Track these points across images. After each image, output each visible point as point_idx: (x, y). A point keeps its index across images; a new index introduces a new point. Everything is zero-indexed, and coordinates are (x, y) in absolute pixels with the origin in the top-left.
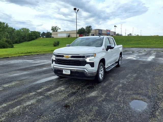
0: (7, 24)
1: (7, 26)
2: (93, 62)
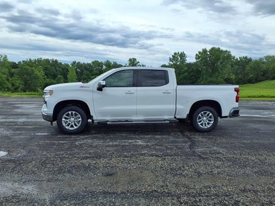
1: (230, 55)
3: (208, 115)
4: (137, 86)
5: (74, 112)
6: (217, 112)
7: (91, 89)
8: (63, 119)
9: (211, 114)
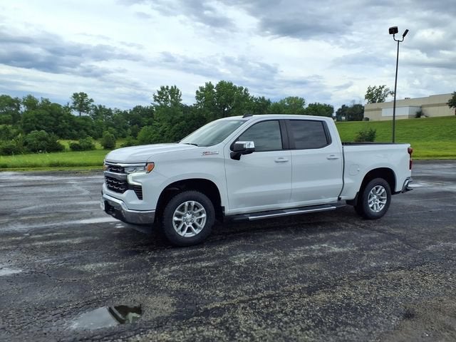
0: (246, 90)
1: (247, 95)
2: (140, 184)
3: (381, 191)
4: (289, 149)
5: (193, 203)
6: (390, 186)
7: (220, 156)
8: (175, 219)
9: (383, 190)
